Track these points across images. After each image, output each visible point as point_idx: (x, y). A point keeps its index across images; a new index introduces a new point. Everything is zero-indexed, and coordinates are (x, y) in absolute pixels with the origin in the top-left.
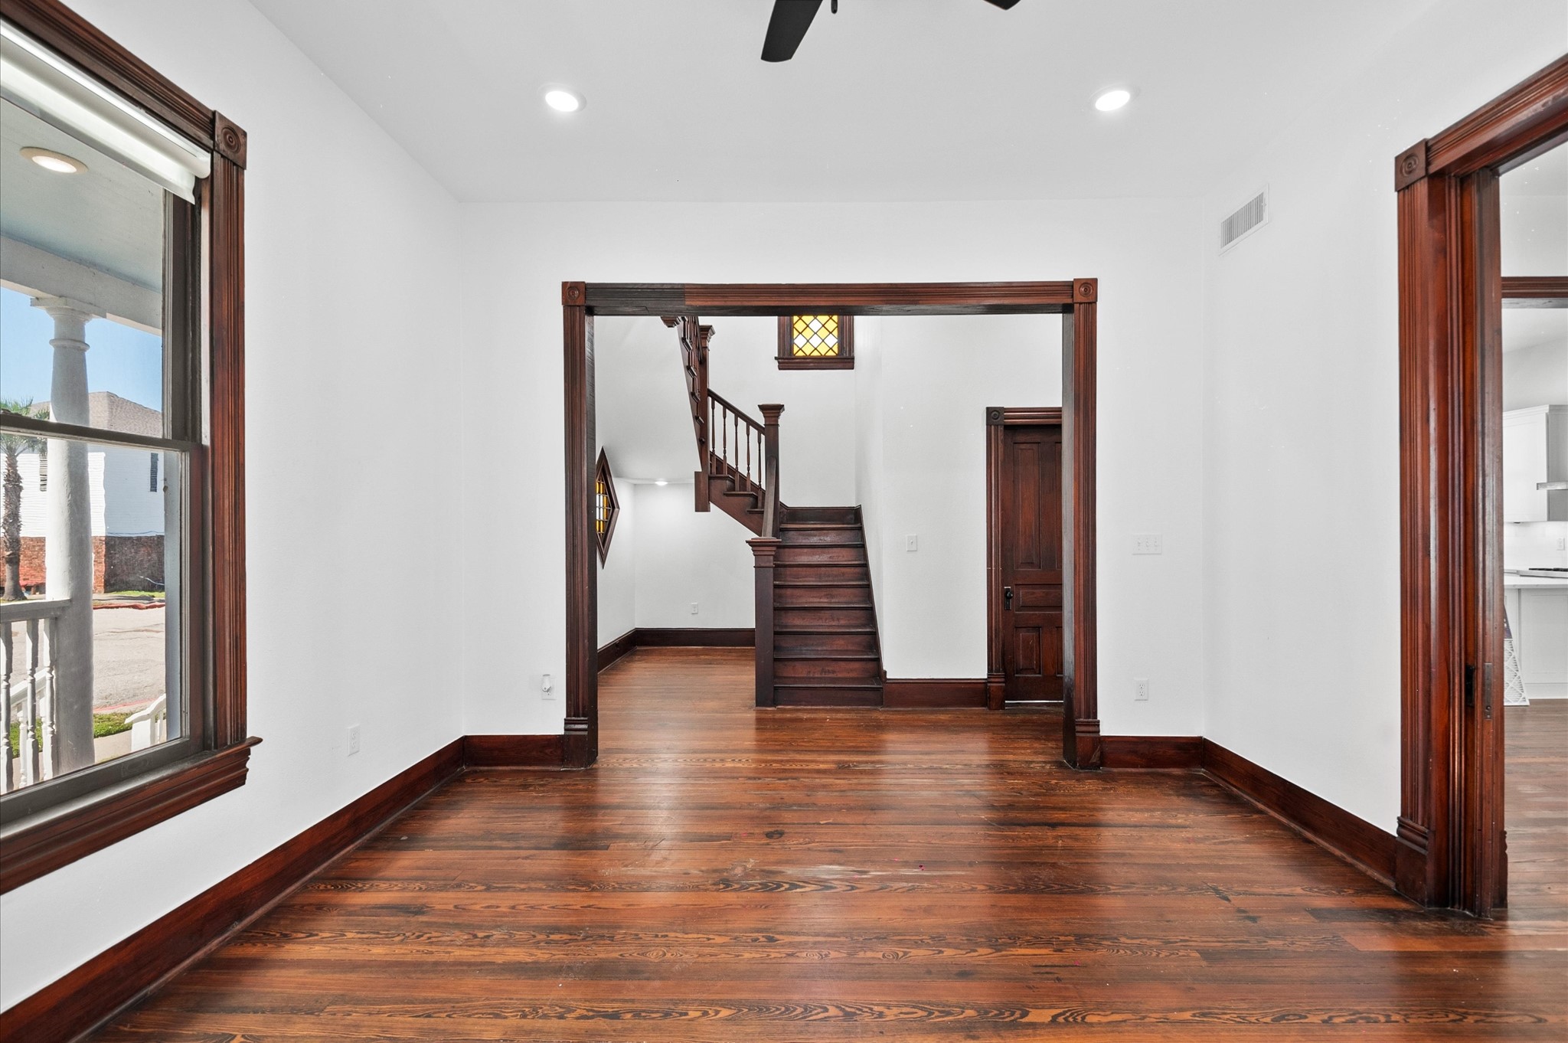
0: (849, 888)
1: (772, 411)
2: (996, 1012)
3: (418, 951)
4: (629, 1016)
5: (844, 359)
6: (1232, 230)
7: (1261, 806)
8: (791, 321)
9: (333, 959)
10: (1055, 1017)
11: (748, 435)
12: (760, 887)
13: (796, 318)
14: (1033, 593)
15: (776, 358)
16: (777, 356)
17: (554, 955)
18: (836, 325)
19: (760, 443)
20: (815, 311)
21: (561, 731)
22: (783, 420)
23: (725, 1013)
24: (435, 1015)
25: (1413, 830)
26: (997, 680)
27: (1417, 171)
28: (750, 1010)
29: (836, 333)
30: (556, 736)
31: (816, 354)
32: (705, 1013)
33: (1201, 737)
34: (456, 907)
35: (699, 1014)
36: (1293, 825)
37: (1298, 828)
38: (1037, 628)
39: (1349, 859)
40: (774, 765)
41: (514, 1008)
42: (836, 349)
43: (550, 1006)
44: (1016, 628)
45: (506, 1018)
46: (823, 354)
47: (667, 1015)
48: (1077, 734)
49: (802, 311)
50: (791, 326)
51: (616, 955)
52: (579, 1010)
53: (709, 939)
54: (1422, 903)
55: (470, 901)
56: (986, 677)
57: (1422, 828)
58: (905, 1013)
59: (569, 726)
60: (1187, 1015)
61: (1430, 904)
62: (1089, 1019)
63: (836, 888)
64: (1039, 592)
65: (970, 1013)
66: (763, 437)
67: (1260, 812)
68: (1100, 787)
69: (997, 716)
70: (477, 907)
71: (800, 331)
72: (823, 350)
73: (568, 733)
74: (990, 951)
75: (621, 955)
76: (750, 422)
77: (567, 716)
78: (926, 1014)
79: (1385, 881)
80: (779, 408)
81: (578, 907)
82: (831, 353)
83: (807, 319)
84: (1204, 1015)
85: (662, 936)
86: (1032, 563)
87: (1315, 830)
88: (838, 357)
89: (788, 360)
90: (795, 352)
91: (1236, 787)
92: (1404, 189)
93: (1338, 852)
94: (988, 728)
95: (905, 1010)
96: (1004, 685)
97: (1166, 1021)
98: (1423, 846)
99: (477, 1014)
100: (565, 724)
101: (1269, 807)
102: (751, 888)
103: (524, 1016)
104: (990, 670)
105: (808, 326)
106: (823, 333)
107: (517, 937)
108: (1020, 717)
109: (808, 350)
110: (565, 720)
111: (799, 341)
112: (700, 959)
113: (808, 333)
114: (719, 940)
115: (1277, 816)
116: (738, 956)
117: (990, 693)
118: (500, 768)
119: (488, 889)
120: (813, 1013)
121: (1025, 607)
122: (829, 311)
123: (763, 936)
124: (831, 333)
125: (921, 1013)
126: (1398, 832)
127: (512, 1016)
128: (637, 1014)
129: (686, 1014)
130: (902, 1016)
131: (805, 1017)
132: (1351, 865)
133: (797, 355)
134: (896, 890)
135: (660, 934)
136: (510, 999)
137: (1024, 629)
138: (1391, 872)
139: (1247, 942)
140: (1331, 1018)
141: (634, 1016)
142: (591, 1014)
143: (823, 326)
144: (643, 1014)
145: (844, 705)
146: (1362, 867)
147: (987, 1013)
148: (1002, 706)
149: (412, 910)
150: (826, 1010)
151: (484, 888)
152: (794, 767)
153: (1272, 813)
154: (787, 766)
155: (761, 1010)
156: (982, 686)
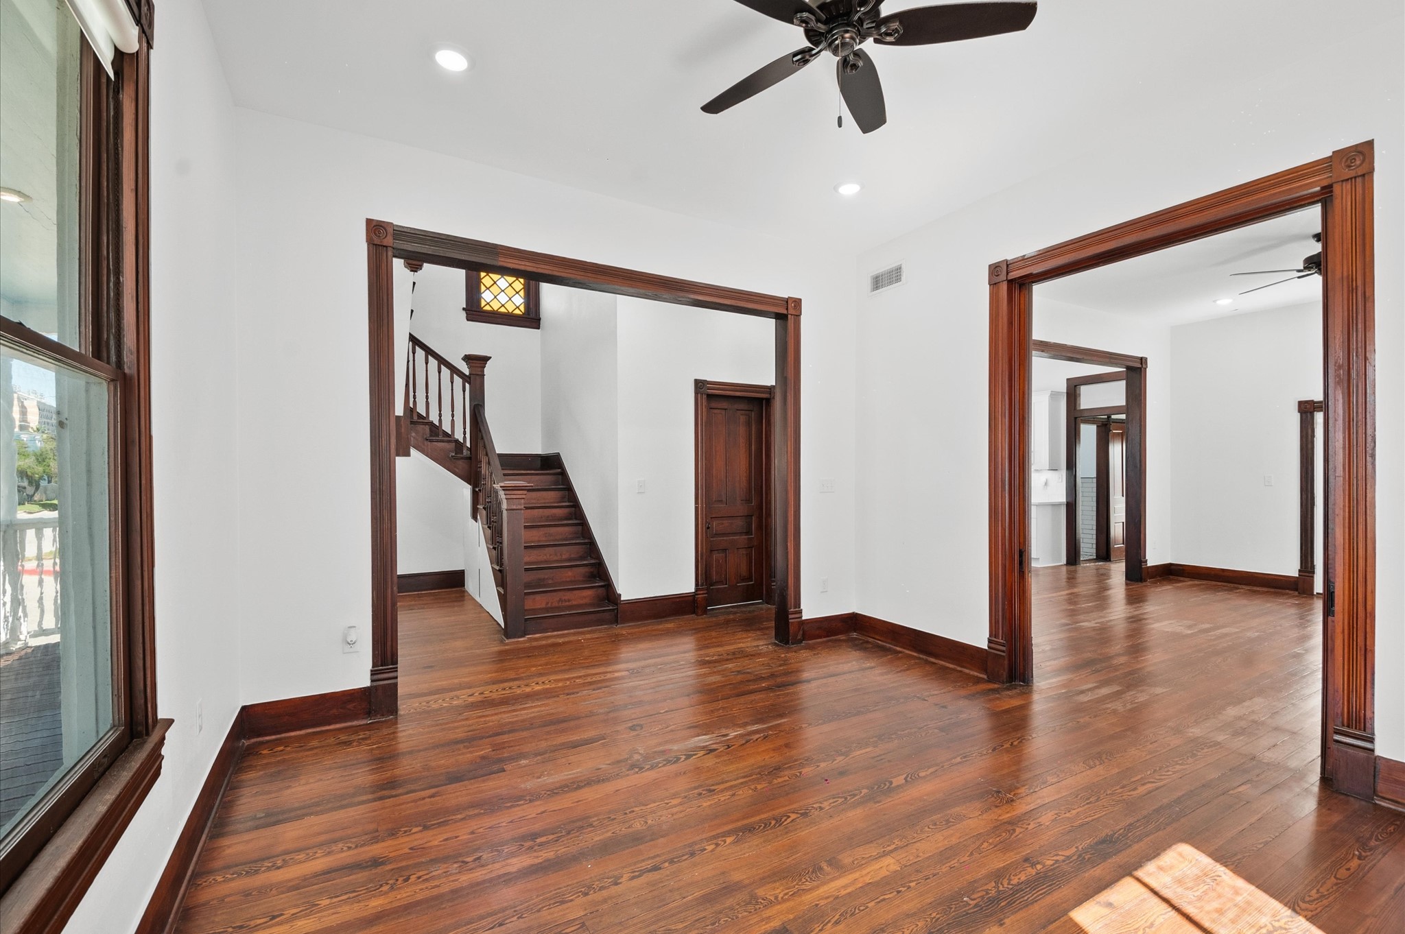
0: (726, 747)
1: (478, 362)
2: (877, 787)
3: (421, 890)
4: (667, 864)
5: (531, 318)
6: (878, 282)
7: (898, 649)
8: (479, 275)
9: (334, 924)
10: (905, 779)
11: (452, 383)
12: (665, 762)
13: (483, 274)
14: (723, 524)
15: (464, 309)
16: (465, 307)
17: (557, 851)
18: (522, 287)
19: (464, 391)
20: (503, 271)
21: (366, 683)
22: (489, 369)
23: (729, 840)
24: (506, 922)
25: (997, 643)
26: (702, 592)
27: (1001, 276)
28: (743, 833)
29: (522, 293)
30: (361, 688)
31: (503, 310)
32: (717, 845)
33: (854, 613)
34: (411, 849)
35: (713, 846)
36: (921, 656)
37: (924, 657)
38: (725, 550)
39: (959, 668)
40: (577, 681)
41: (569, 893)
42: (522, 308)
43: (599, 880)
44: (712, 551)
45: (572, 900)
46: (510, 311)
47: (692, 854)
48: (790, 621)
49: (490, 269)
50: (479, 281)
51: (609, 834)
52: (624, 875)
53: (667, 804)
54: (1003, 683)
55: (425, 840)
56: (693, 591)
57: (1002, 641)
58: (834, 803)
59: (376, 677)
60: (959, 759)
61: (1007, 682)
62: (921, 774)
63: (717, 749)
64: (726, 522)
65: (864, 791)
66: (467, 386)
67: (900, 652)
68: (812, 653)
69: (702, 620)
70: (436, 843)
71: (488, 287)
72: (510, 308)
73: (375, 684)
74: (843, 757)
75: (613, 833)
76: (454, 370)
77: (373, 667)
78: (843, 799)
79: (981, 676)
80: (485, 359)
81: (534, 815)
82: (517, 312)
83: (495, 277)
84: (965, 757)
85: (630, 812)
86: (722, 501)
87: (936, 656)
88: (525, 316)
89: (475, 312)
90: (482, 306)
91: (880, 640)
92: (993, 285)
93: (951, 666)
94: (697, 630)
95: (831, 801)
96: (706, 595)
97: (953, 765)
98: (1003, 651)
99: (544, 907)
100: (372, 675)
101: (904, 648)
102: (660, 765)
103: (586, 894)
104: (697, 585)
105: (495, 283)
106: (510, 292)
107: (506, 851)
108: (722, 618)
109: (495, 305)
110: (371, 671)
111: (487, 296)
112: (675, 817)
113: (495, 289)
114: (674, 802)
115: (910, 653)
116: (699, 806)
117: (697, 603)
118: (292, 734)
119: (426, 828)
120: (783, 820)
121: (717, 535)
122: (516, 273)
123: (703, 790)
124: (517, 293)
125: (840, 800)
126: (989, 647)
127: (576, 898)
128: (672, 862)
129: (705, 849)
130: (833, 805)
131: (781, 824)
132: (961, 671)
133: (484, 308)
134: (757, 740)
135: (627, 812)
136: (560, 888)
137: (716, 552)
138: (985, 670)
139: (951, 719)
140: (1012, 743)
141: (669, 863)
142: (637, 874)
143: (510, 285)
144: (675, 860)
145: (585, 627)
146: (967, 671)
147: (873, 788)
148: (705, 612)
149: (365, 865)
150: (789, 817)
151: (420, 828)
152: (594, 679)
153: (907, 652)
154: (589, 680)
155: (750, 830)
156: (691, 598)
